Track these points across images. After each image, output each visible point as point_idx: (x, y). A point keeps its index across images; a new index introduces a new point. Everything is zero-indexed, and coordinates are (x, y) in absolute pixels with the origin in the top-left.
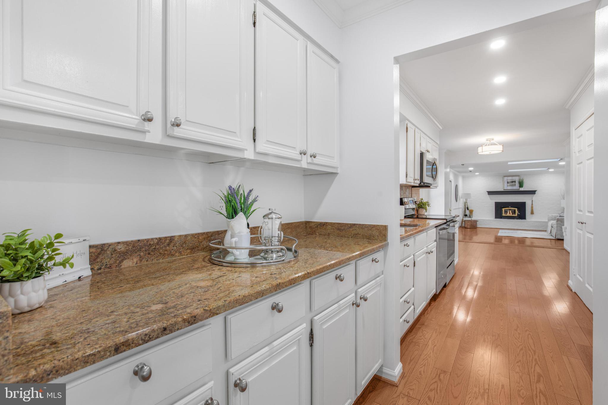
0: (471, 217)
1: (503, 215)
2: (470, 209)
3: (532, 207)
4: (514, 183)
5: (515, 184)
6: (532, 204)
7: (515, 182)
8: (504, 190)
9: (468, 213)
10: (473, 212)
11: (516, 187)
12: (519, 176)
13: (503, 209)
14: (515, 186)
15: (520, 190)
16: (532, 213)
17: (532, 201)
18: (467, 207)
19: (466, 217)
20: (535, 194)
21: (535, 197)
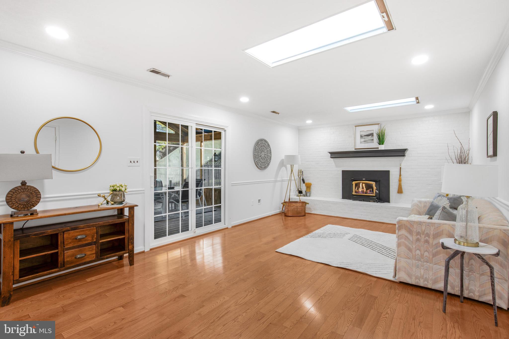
0: (308, 194)
1: (354, 193)
2: (306, 182)
3: (400, 180)
4: (370, 137)
5: (372, 138)
6: (400, 175)
7: (372, 135)
8: (355, 149)
9: (304, 189)
10: (312, 187)
11: (374, 145)
12: (378, 124)
13: (354, 183)
14: (373, 142)
15: (379, 149)
16: (400, 191)
17: (400, 168)
18: (301, 178)
19: (301, 194)
20: (404, 156)
21: (405, 162)
